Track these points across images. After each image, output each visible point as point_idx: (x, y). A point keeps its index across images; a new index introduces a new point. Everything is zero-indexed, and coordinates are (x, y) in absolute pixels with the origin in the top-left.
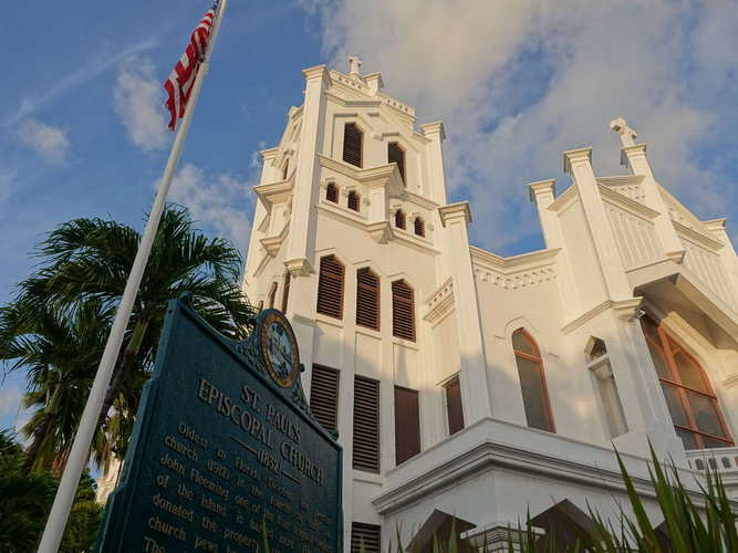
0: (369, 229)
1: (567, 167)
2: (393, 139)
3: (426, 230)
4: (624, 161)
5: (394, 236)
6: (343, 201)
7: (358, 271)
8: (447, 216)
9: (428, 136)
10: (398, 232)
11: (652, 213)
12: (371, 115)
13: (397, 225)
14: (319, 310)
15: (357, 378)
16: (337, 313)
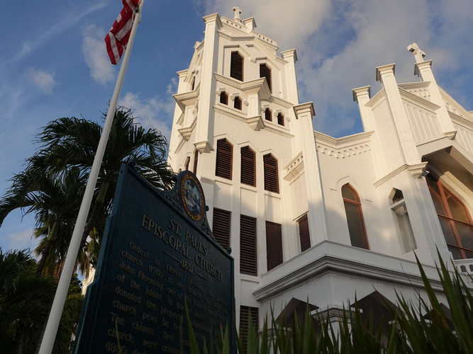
0: (248, 121)
1: (378, 78)
2: (263, 62)
3: (285, 121)
4: (417, 72)
5: (265, 126)
6: (231, 103)
7: (241, 148)
8: (299, 112)
9: (285, 59)
10: (267, 122)
11: (435, 107)
12: (249, 46)
13: (266, 119)
14: (217, 174)
15: (242, 216)
16: (228, 176)
